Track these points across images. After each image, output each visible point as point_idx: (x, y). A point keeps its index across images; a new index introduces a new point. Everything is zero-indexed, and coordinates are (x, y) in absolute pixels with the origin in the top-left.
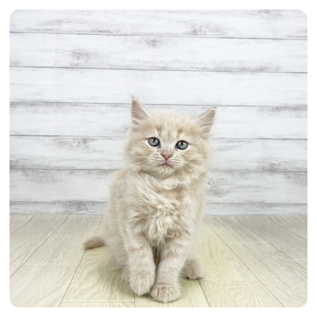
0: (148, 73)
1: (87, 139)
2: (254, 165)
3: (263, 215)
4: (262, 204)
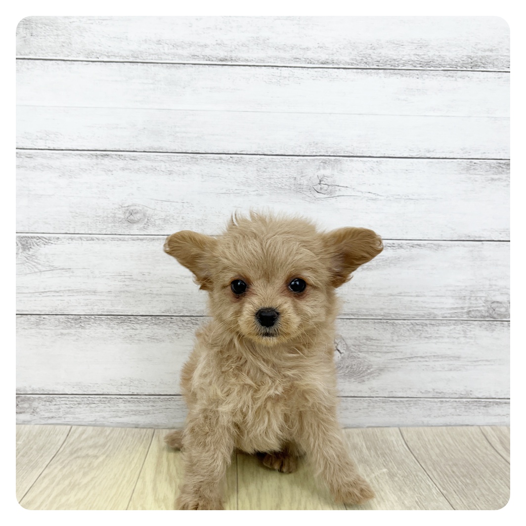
0: (183, 73)
1: (32, 237)
2: (447, 304)
3: (467, 425)
4: (464, 400)
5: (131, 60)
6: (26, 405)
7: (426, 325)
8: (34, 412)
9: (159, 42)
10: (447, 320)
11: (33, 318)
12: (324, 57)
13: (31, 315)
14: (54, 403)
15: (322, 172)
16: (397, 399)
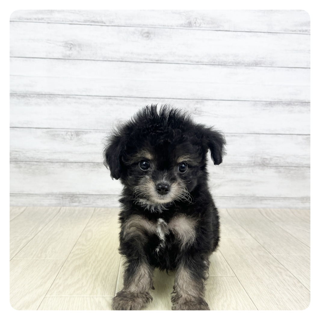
0: (141, 66)
1: (80, 131)
2: (245, 160)
3: (253, 208)
4: (252, 198)
5: (121, 60)
6: (77, 199)
7: (237, 168)
8: (80, 202)
9: (132, 53)
10: (245, 166)
11: (80, 164)
12: (197, 60)
13: (79, 162)
14: (88, 198)
15: (196, 106)
16: (226, 198)
